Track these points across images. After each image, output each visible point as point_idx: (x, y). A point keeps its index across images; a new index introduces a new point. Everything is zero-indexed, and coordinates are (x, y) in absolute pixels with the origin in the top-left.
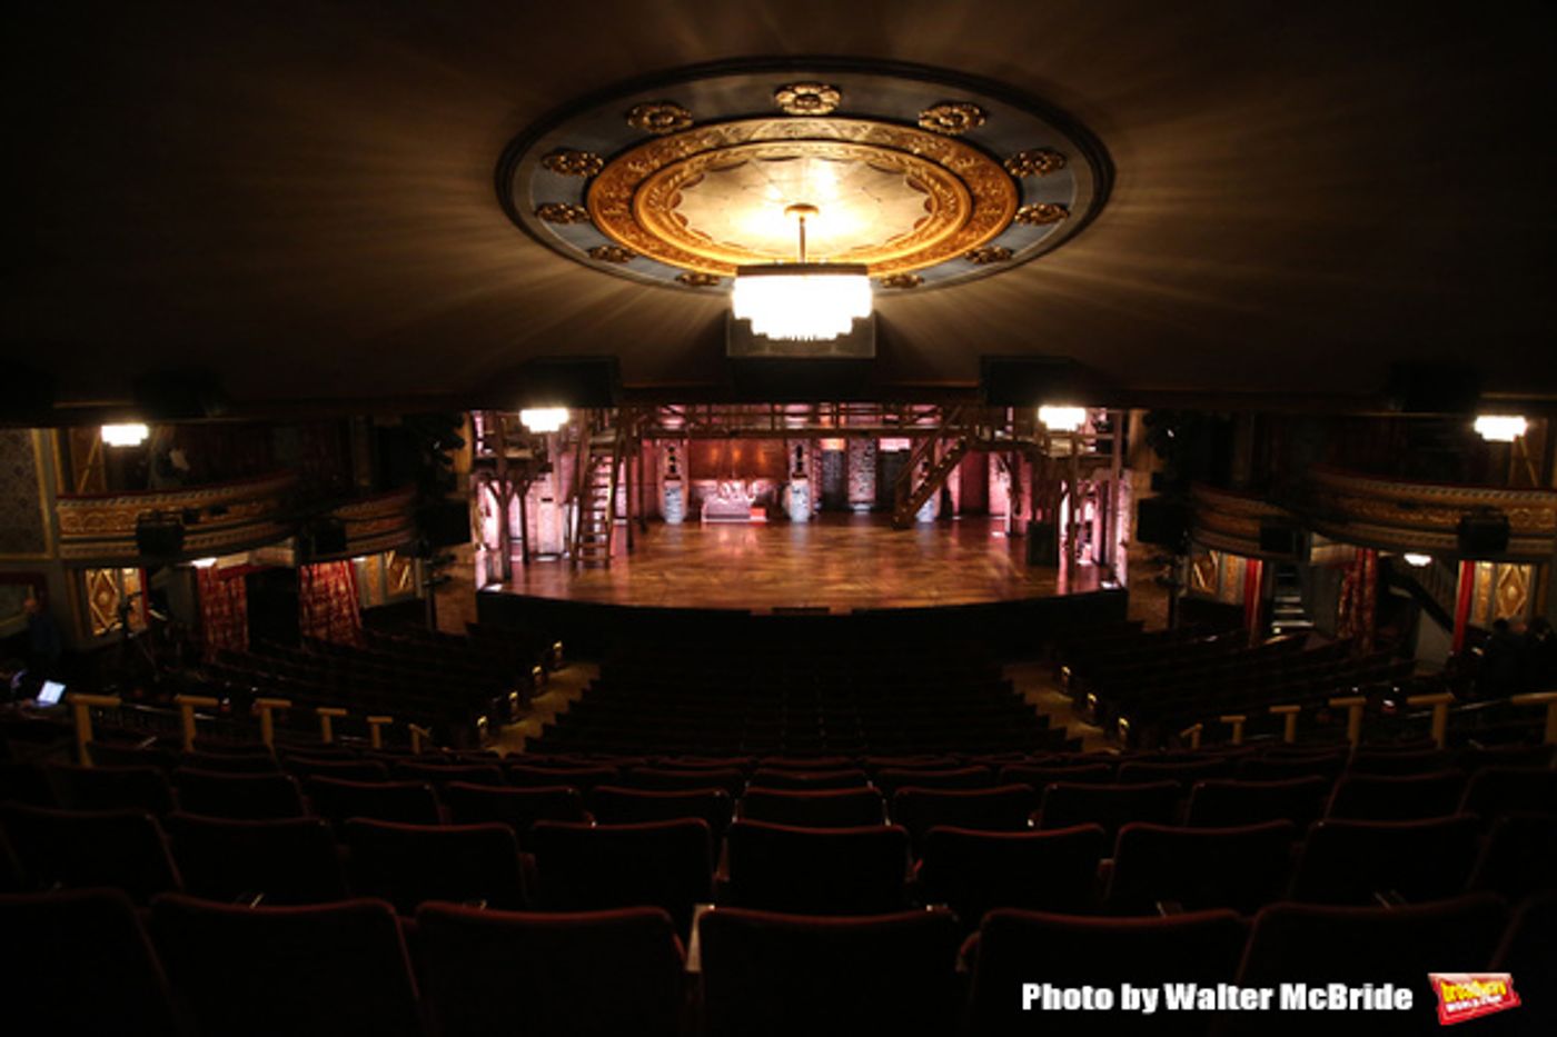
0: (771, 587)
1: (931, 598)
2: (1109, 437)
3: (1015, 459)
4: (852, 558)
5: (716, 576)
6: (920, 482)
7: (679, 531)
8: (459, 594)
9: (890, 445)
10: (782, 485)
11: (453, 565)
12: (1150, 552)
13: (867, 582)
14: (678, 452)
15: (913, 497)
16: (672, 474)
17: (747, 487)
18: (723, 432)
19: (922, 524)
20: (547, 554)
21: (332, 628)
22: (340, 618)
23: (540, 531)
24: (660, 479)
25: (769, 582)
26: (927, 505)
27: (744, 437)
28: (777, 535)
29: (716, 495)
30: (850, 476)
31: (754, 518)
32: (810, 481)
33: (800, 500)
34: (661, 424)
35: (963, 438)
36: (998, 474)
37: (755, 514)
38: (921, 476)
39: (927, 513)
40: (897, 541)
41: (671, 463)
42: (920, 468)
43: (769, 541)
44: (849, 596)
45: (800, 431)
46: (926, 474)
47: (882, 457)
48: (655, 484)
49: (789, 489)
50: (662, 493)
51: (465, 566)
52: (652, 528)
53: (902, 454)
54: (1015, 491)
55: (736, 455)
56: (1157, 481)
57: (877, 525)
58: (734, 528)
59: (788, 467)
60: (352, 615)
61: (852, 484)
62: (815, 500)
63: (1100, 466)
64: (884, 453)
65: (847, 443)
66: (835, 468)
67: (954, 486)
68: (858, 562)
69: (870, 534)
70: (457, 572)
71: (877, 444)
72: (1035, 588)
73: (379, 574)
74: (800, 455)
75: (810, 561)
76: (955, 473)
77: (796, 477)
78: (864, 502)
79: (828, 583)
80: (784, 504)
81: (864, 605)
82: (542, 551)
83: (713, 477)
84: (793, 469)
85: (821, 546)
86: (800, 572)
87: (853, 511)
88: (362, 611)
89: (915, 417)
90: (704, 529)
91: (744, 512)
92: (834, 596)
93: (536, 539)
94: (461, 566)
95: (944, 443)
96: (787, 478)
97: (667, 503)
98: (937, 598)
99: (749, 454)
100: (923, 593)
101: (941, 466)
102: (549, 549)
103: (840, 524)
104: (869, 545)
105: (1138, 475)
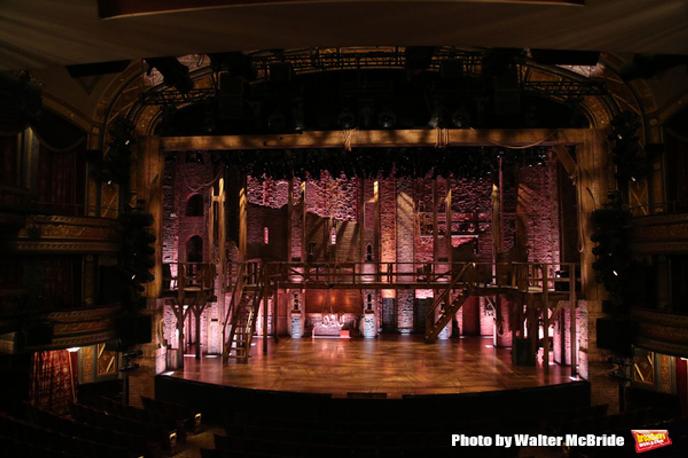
0: (349, 378)
1: (456, 387)
2: (567, 280)
3: (498, 299)
4: (402, 360)
5: (313, 370)
6: (440, 316)
7: (298, 342)
8: (144, 377)
9: (423, 294)
10: (359, 318)
11: (142, 357)
12: (603, 355)
13: (411, 376)
14: (299, 297)
15: (436, 324)
16: (296, 310)
17: (339, 318)
18: (325, 285)
19: (442, 340)
20: (212, 354)
21: (54, 397)
22: (61, 390)
23: (209, 339)
24: (289, 312)
25: (347, 375)
26: (444, 330)
27: (337, 288)
28: (355, 345)
29: (321, 323)
30: (399, 313)
31: (342, 337)
32: (375, 315)
33: (369, 326)
34: (290, 281)
35: (465, 289)
36: (485, 311)
37: (343, 334)
38: (440, 313)
39: (444, 334)
40: (428, 350)
41: (295, 303)
42: (440, 307)
43: (349, 349)
44: (399, 385)
45: (369, 285)
46: (443, 311)
47: (417, 303)
48: (286, 316)
49: (363, 319)
50: (289, 321)
51: (150, 358)
52: (283, 340)
53: (427, 300)
54: (499, 321)
55: (333, 299)
56: (607, 306)
57: (414, 341)
58: (330, 342)
59: (363, 307)
60: (70, 389)
61: (399, 317)
62: (379, 326)
63: (561, 299)
64: (418, 299)
65: (397, 293)
66: (390, 309)
67: (460, 319)
68: (405, 362)
69: (412, 345)
70: (144, 362)
71: (414, 294)
72: (525, 380)
73: (93, 361)
74: (369, 300)
75: (374, 362)
76: (460, 311)
77: (367, 313)
78: (407, 328)
79: (385, 376)
80: (360, 328)
81: (410, 392)
82: (209, 351)
83: (320, 312)
84: (366, 308)
85: (382, 353)
86: (369, 368)
87: (400, 333)
88: (78, 387)
89: (436, 277)
90: (313, 342)
91: (337, 333)
92: (390, 385)
93: (206, 344)
94: (147, 358)
95: (454, 292)
96: (363, 313)
97: (293, 327)
98: (462, 387)
99: (340, 299)
100: (450, 384)
101: (453, 305)
102: (214, 351)
103: (393, 340)
104: (412, 353)
105: (591, 303)
